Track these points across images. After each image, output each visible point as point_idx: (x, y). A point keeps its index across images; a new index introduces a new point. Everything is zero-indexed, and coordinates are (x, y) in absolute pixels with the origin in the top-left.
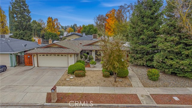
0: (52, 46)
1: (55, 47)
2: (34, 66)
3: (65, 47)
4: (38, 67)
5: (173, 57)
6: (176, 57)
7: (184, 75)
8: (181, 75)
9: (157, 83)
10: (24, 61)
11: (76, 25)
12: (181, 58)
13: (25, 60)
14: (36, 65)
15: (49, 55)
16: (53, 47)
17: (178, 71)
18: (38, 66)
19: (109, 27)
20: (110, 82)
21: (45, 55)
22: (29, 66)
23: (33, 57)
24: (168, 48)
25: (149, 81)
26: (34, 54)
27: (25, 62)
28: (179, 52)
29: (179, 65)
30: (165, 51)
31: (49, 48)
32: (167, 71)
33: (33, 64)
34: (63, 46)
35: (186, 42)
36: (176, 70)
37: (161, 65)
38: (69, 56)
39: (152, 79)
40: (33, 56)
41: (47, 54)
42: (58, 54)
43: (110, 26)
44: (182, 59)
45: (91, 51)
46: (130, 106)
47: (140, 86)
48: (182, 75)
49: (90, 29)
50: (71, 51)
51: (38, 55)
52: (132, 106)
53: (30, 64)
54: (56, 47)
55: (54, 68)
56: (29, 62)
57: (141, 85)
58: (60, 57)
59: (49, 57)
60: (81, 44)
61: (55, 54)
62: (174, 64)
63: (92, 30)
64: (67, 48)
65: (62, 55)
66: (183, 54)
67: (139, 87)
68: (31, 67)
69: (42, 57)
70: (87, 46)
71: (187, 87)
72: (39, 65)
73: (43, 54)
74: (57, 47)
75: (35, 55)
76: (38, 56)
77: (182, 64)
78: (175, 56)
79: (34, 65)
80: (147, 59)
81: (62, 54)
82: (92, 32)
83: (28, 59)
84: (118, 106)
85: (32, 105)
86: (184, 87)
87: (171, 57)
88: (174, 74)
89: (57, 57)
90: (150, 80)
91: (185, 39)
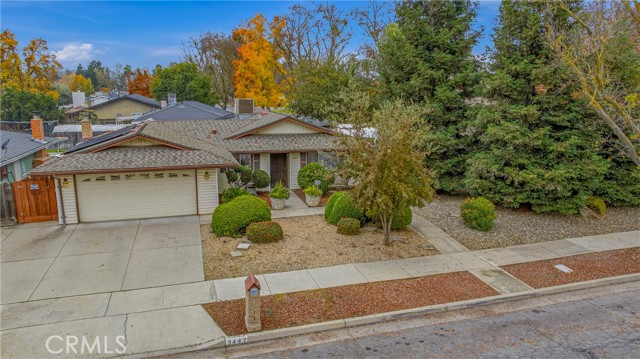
0: (128, 144)
1: (139, 148)
2: (64, 221)
3: (182, 146)
4: (80, 226)
5: (526, 162)
6: (533, 160)
7: (552, 208)
8: (544, 209)
9: (496, 236)
10: (13, 204)
11: (99, 64)
12: (545, 162)
13: (15, 201)
14: (71, 218)
15: (122, 175)
16: (134, 148)
17: (538, 198)
18: (80, 222)
19: (249, 75)
20: (373, 247)
21: (108, 176)
22: (40, 224)
23: (60, 187)
24: (514, 138)
25: (474, 232)
26: (62, 178)
27: (19, 208)
28: (542, 147)
29: (544, 183)
30: (505, 144)
31: (118, 150)
32: (511, 200)
33: (60, 215)
34: (172, 143)
35: (556, 119)
36: (535, 195)
37: (492, 186)
38: (201, 177)
39: (479, 225)
40: (56, 184)
41: (115, 174)
42: (159, 172)
43: (253, 71)
44: (547, 165)
45: (257, 155)
46: (477, 304)
47: (457, 248)
48: (548, 209)
49: (187, 79)
50: (210, 160)
51: (80, 178)
52: (481, 303)
53: (41, 217)
54: (145, 148)
55: (149, 222)
56: (37, 207)
57: (457, 245)
58: (166, 180)
59: (123, 183)
60: (215, 132)
61: (145, 172)
62: (532, 179)
63: (192, 83)
64: (190, 149)
65: (171, 176)
66: (550, 152)
67: (456, 251)
68: (52, 227)
69: (94, 184)
70: (240, 141)
71: (565, 236)
72: (85, 217)
73: (101, 175)
74: (151, 147)
75: (65, 180)
76: (79, 184)
77: (552, 180)
78: (529, 159)
79: (64, 217)
80: (443, 171)
81: (173, 171)
82: (195, 91)
83: (32, 197)
84: (446, 308)
85: (179, 351)
86: (559, 239)
87: (521, 161)
88: (526, 207)
89: (153, 182)
90: (473, 228)
91: (552, 113)
